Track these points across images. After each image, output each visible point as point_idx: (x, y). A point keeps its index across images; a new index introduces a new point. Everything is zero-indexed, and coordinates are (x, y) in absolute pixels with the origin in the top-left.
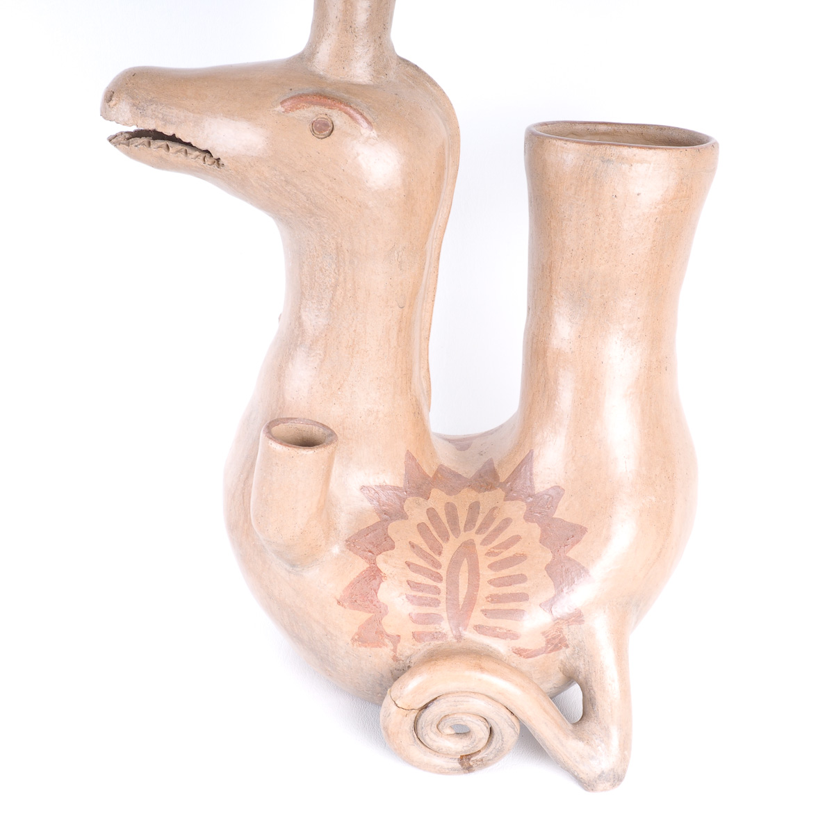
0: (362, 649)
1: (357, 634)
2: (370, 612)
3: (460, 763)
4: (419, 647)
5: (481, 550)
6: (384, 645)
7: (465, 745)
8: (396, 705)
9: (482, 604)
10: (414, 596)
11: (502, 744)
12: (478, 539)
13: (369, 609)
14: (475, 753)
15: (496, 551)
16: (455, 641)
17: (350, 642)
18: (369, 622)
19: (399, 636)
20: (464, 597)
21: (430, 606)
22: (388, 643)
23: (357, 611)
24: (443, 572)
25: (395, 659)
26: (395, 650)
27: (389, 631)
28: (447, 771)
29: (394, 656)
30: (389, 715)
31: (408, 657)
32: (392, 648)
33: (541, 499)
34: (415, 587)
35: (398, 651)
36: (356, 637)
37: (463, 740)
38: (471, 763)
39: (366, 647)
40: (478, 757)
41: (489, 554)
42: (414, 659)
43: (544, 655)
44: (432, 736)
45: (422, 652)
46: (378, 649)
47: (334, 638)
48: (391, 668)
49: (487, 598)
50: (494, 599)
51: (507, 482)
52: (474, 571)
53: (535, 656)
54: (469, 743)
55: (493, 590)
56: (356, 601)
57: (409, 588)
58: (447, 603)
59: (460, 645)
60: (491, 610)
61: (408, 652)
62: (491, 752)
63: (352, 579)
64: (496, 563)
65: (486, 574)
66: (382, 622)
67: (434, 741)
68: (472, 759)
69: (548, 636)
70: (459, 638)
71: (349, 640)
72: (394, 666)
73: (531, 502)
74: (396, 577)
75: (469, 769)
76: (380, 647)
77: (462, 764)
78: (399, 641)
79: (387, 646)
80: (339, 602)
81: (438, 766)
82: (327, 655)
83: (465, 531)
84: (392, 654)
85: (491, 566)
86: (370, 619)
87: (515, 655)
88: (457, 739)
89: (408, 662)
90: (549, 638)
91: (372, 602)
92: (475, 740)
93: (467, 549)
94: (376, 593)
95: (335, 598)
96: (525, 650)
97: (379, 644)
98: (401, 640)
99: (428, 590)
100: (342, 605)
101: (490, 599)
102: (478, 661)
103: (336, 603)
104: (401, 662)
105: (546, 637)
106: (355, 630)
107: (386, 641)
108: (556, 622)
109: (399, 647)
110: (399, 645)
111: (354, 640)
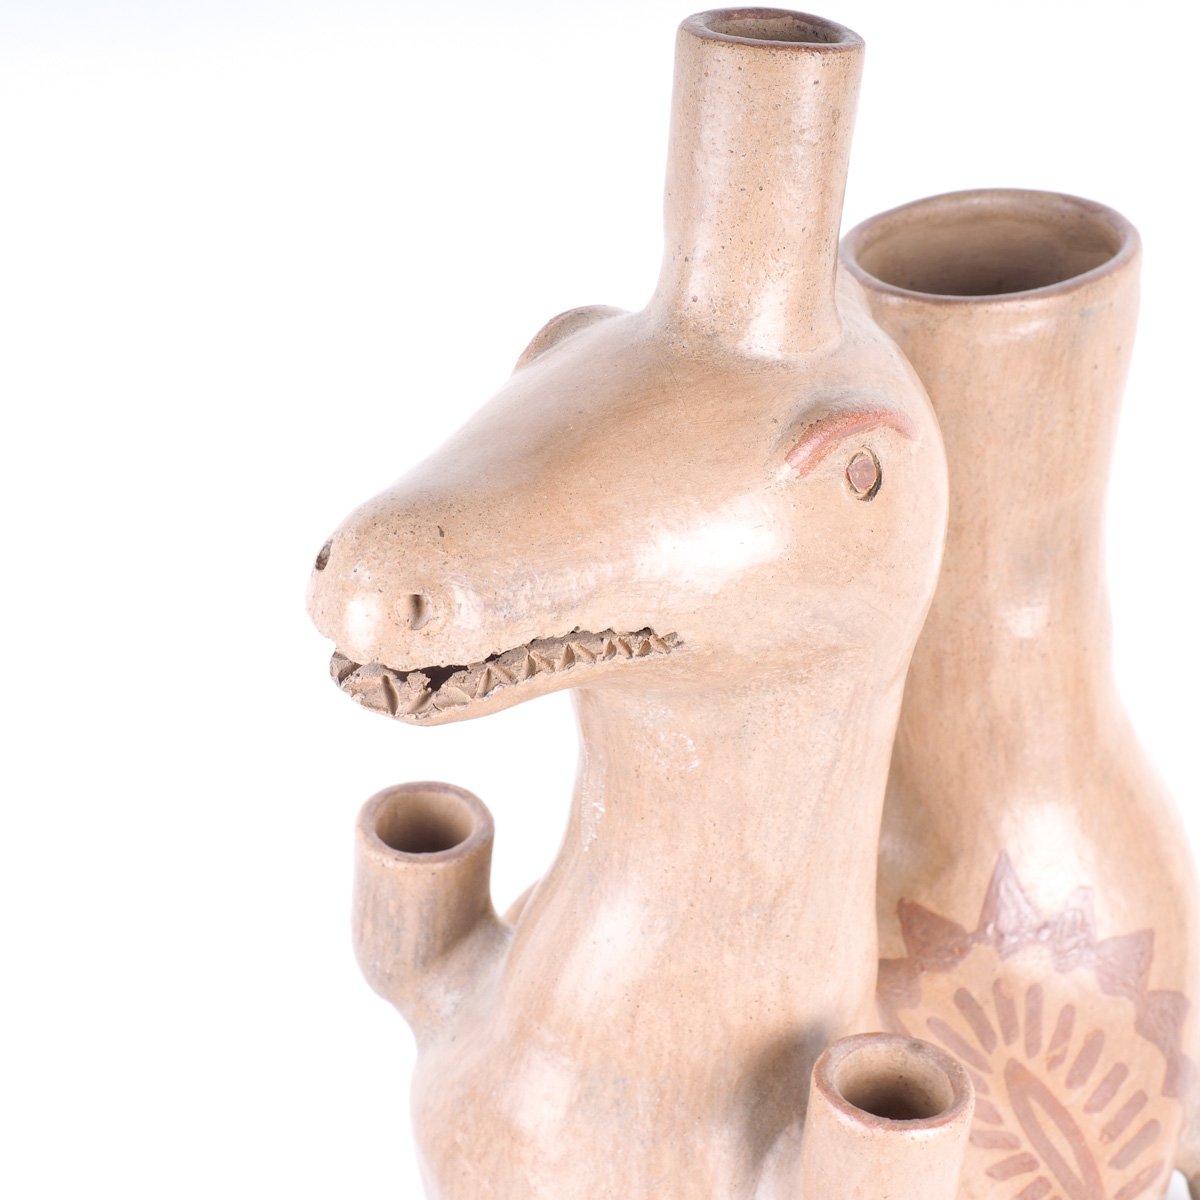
5: (1036, 1066)
9: (1104, 1153)
12: (1017, 1050)
15: (1057, 1052)
24: (1026, 1146)
33: (1063, 924)
41: (1053, 1063)
49: (1101, 1139)
50: (1111, 1132)
51: (983, 926)
52: (1057, 1110)
55: (1101, 1118)
64: (1071, 1072)
65: (1074, 1100)
73: (1051, 938)
83: (990, 1052)
85: (1070, 1083)
93: (1017, 1078)
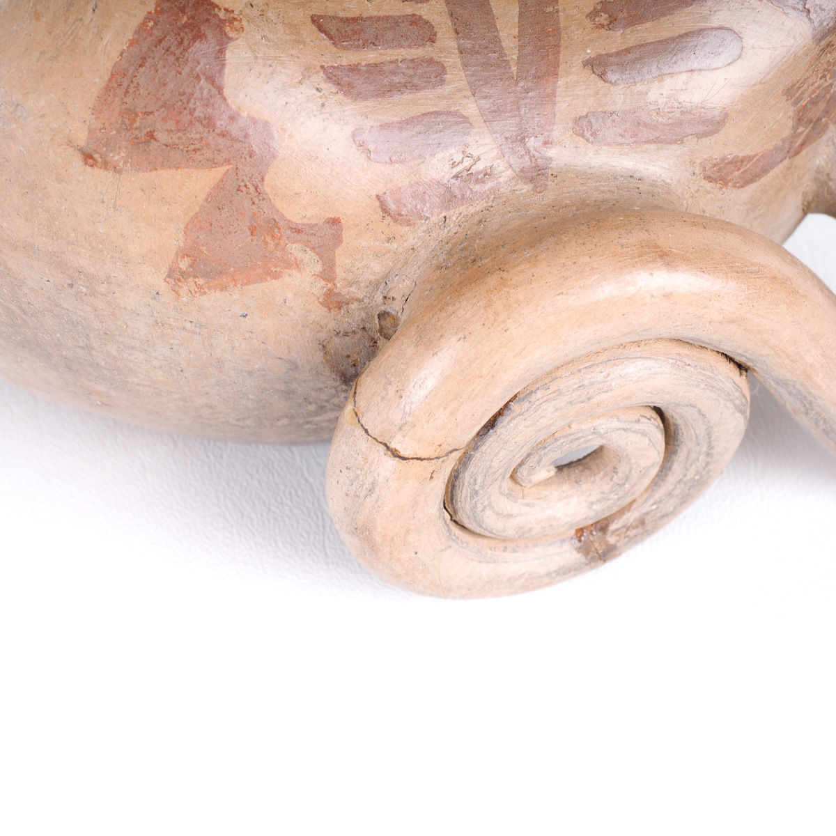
0: (213, 300)
1: (184, 253)
2: (213, 163)
3: (579, 550)
4: (412, 241)
6: (288, 265)
7: (593, 499)
8: (395, 454)
10: (354, 69)
11: (707, 464)
13: (209, 155)
14: (621, 512)
16: (525, 188)
17: (163, 287)
18: (218, 199)
19: (335, 222)
20: (515, 32)
21: (416, 88)
22: (300, 255)
23: (165, 173)
25: (333, 301)
26: (328, 274)
27: (294, 213)
28: (546, 580)
29: (329, 294)
30: (371, 491)
31: (377, 284)
32: (319, 268)
34: (346, 37)
35: (340, 273)
36: (184, 264)
37: (584, 486)
38: (611, 539)
39: (224, 288)
40: (631, 517)
42: (400, 287)
43: (786, 162)
44: (504, 504)
45: (423, 254)
46: (271, 285)
47: (102, 288)
48: (322, 336)
53: (765, 171)
54: (606, 488)
56: (151, 136)
57: (328, 43)
58: (465, 65)
59: (549, 197)
60: (618, 54)
61: (376, 268)
62: (670, 494)
63: (115, 55)
66: (267, 188)
67: (510, 516)
68: (612, 527)
69: (800, 98)
70: (537, 174)
71: (158, 280)
72: (332, 325)
74: (271, 15)
75: (606, 554)
76: (276, 276)
77: (585, 549)
78: (338, 239)
79: (297, 265)
80: (88, 157)
81: (521, 576)
82: (88, 348)
84: (320, 287)
86: (220, 186)
87: (708, 186)
88: (566, 487)
89: (379, 298)
90: (803, 103)
91: (209, 122)
92: (627, 478)
94: (220, 89)
95: (70, 143)
96: (738, 162)
97: (271, 268)
98: (345, 235)
99: (390, 35)
100: (106, 165)
101: (603, 18)
102: (643, 236)
103: (77, 161)
104: (354, 306)
105: (795, 104)
106: (174, 239)
107: (295, 249)
108: (823, 43)
109: (342, 259)
110: (339, 251)
111: (175, 276)
